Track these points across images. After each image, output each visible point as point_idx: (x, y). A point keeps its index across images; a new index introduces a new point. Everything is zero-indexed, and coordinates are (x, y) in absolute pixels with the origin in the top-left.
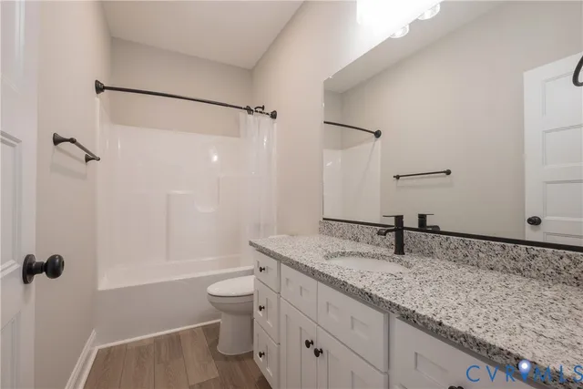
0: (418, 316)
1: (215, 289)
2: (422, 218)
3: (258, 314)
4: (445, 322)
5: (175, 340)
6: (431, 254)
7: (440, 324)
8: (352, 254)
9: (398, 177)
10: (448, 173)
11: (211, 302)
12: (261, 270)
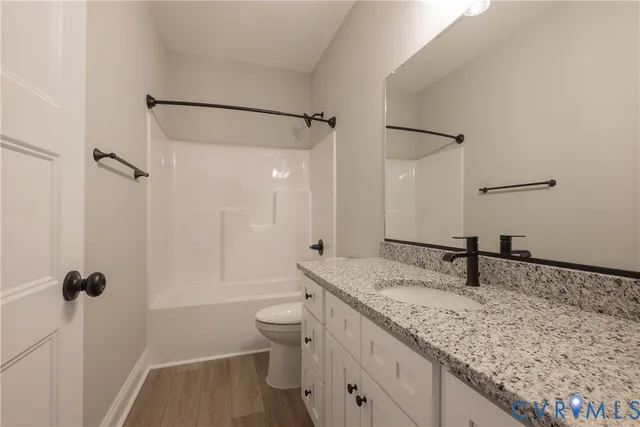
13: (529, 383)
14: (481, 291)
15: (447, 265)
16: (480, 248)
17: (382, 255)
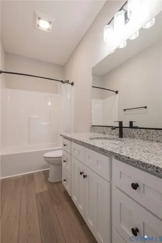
0: (121, 155)
1: (47, 155)
2: (131, 123)
3: (64, 164)
4: (130, 157)
5: (31, 177)
6: (134, 137)
7: (129, 158)
8: (101, 138)
9: (125, 110)
10: (146, 107)
11: (45, 160)
12: (64, 145)
13: (136, 156)
14: (124, 139)
15: (113, 132)
16: (123, 126)
17: (91, 131)
